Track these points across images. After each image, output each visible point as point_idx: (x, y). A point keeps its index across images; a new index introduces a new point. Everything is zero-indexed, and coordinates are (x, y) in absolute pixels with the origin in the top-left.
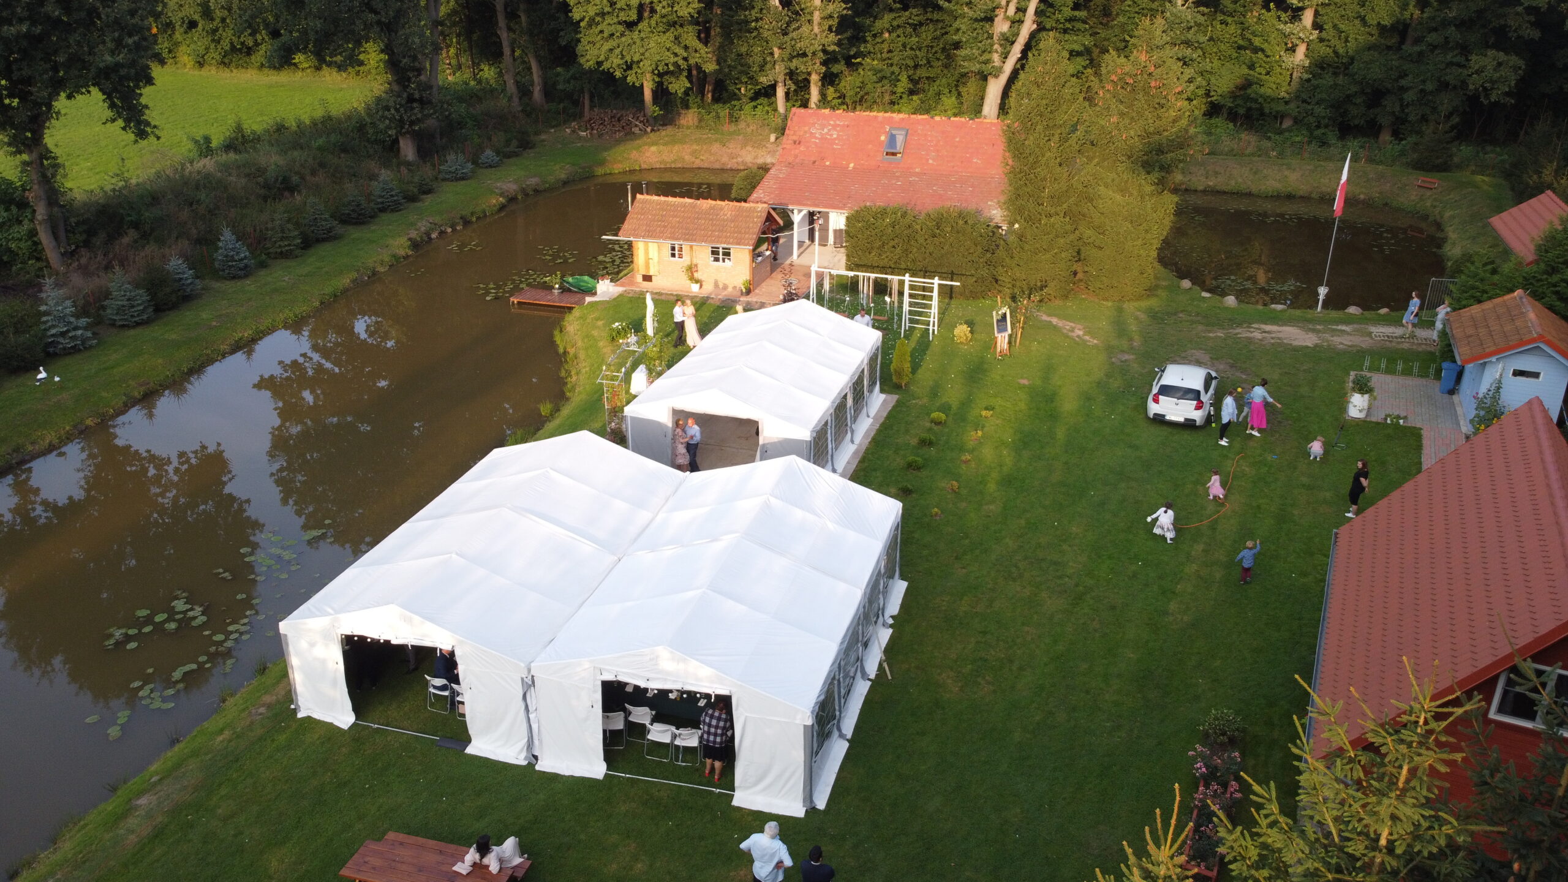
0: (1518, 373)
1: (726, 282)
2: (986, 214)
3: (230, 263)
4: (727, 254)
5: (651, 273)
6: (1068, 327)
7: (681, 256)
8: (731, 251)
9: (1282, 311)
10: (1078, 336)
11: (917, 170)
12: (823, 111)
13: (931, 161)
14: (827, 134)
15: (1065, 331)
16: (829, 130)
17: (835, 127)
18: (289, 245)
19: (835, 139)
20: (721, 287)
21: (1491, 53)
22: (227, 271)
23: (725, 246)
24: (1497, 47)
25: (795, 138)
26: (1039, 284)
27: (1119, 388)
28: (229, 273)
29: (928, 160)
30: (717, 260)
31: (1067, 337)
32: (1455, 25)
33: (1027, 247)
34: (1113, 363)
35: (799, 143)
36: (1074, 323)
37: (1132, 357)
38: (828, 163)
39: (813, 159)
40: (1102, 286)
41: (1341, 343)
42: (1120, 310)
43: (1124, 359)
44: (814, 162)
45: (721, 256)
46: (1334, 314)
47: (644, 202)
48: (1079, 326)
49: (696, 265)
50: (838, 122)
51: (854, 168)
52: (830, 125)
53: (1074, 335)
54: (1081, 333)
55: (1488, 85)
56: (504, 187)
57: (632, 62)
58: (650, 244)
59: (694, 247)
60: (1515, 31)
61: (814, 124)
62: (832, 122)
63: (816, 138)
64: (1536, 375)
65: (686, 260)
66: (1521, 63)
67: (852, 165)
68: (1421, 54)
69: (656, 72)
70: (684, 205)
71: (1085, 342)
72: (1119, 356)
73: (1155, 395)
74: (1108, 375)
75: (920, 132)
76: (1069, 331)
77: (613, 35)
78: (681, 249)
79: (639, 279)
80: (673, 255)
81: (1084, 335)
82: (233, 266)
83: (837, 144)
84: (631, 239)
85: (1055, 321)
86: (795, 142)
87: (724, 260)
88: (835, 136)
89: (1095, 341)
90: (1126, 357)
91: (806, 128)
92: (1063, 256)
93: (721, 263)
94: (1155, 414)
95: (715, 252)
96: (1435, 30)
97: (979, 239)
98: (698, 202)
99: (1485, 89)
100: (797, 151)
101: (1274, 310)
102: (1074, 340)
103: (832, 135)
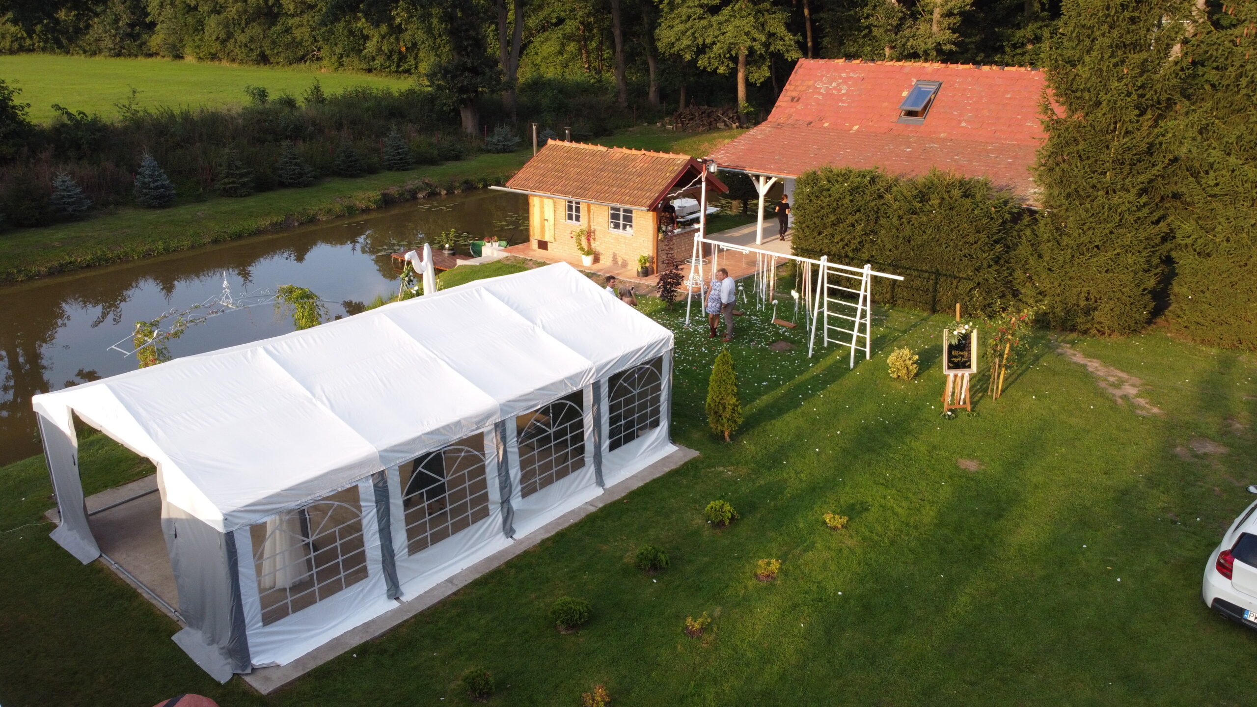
1: (626, 257)
2: (1018, 193)
4: (628, 219)
5: (546, 239)
6: (1111, 379)
7: (578, 219)
8: (634, 215)
10: (1125, 397)
11: (942, 135)
12: (837, 61)
13: (963, 124)
14: (835, 88)
15: (1103, 385)
16: (838, 85)
17: (845, 81)
19: (844, 95)
20: (620, 263)
23: (628, 207)
25: (794, 94)
26: (1083, 303)
27: (1166, 510)
29: (960, 122)
30: (617, 226)
31: (1102, 394)
33: (1065, 240)
34: (1174, 457)
35: (798, 101)
36: (1128, 372)
37: (1222, 450)
38: (826, 125)
39: (809, 119)
40: (1201, 320)
42: (1226, 364)
43: (1201, 451)
44: (810, 123)
45: (621, 222)
47: (555, 148)
48: (1134, 380)
49: (594, 232)
50: (851, 75)
51: (858, 131)
52: (841, 77)
53: (1118, 393)
54: (1132, 391)
57: (705, 46)
58: (546, 200)
59: (592, 207)
61: (821, 78)
62: (844, 75)
63: (820, 94)
65: (583, 223)
67: (856, 127)
69: (728, 55)
70: (594, 154)
71: (1133, 407)
72: (1194, 445)
73: (1224, 554)
74: (1152, 481)
75: (957, 86)
76: (1112, 385)
77: (689, 17)
78: (578, 210)
79: (534, 244)
80: (570, 217)
81: (1139, 395)
83: (844, 102)
84: (529, 192)
85: (1093, 365)
86: (793, 99)
87: (625, 227)
88: (843, 92)
89: (1155, 410)
90: (1209, 448)
91: (811, 83)
92: (1130, 261)
93: (621, 231)
94: (1217, 600)
95: (615, 217)
97: (985, 221)
98: (612, 151)
100: (793, 110)
102: (1115, 402)
103: (840, 90)
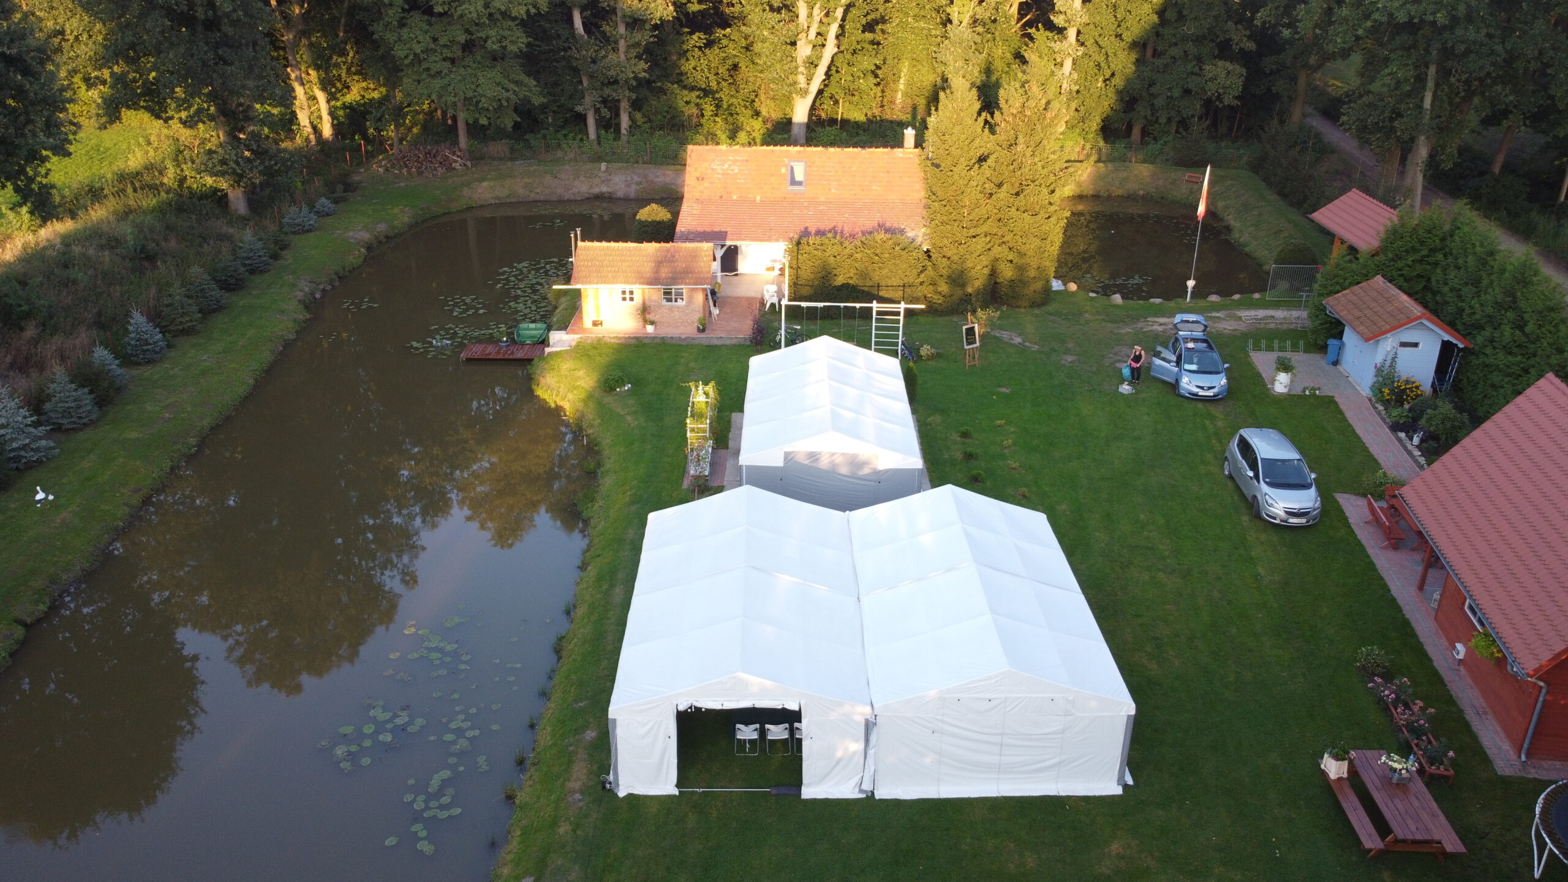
0: (1404, 345)
1: (680, 321)
3: (145, 348)
4: (680, 294)
5: (600, 319)
6: (1005, 336)
7: (633, 300)
8: (684, 291)
9: (1160, 304)
10: (1020, 343)
11: (823, 200)
13: (833, 191)
14: (728, 169)
15: (1006, 340)
16: (730, 165)
17: (734, 162)
18: (191, 321)
19: (737, 174)
21: (1220, 63)
22: (141, 356)
23: (679, 286)
24: (1220, 57)
25: (697, 174)
28: (144, 358)
29: (830, 189)
30: (670, 300)
32: (1192, 40)
38: (735, 197)
39: (719, 194)
41: (1225, 329)
43: (1070, 360)
44: (721, 197)
45: (673, 297)
46: (1201, 303)
47: (586, 248)
49: (649, 307)
50: (737, 158)
51: (761, 200)
52: (729, 160)
53: (1016, 342)
54: (1019, 340)
55: (1221, 91)
56: (357, 236)
58: (599, 289)
59: (646, 290)
60: (1237, 44)
61: (713, 160)
62: (731, 158)
63: (719, 174)
64: (1416, 345)
65: (638, 302)
66: (1244, 71)
67: (758, 198)
68: (1166, 66)
71: (1028, 348)
72: (1064, 358)
75: (817, 163)
76: (1009, 339)
78: (631, 293)
79: (589, 325)
80: (624, 299)
81: (1024, 342)
82: (148, 350)
83: (740, 179)
86: (698, 179)
87: (676, 300)
88: (736, 171)
89: (1038, 347)
90: (1071, 358)
91: (707, 164)
93: (674, 303)
95: (667, 293)
96: (1176, 44)
98: (642, 245)
99: (1219, 95)
100: (702, 187)
101: (1153, 304)
103: (733, 170)
